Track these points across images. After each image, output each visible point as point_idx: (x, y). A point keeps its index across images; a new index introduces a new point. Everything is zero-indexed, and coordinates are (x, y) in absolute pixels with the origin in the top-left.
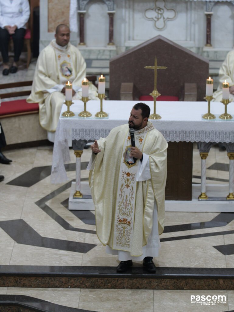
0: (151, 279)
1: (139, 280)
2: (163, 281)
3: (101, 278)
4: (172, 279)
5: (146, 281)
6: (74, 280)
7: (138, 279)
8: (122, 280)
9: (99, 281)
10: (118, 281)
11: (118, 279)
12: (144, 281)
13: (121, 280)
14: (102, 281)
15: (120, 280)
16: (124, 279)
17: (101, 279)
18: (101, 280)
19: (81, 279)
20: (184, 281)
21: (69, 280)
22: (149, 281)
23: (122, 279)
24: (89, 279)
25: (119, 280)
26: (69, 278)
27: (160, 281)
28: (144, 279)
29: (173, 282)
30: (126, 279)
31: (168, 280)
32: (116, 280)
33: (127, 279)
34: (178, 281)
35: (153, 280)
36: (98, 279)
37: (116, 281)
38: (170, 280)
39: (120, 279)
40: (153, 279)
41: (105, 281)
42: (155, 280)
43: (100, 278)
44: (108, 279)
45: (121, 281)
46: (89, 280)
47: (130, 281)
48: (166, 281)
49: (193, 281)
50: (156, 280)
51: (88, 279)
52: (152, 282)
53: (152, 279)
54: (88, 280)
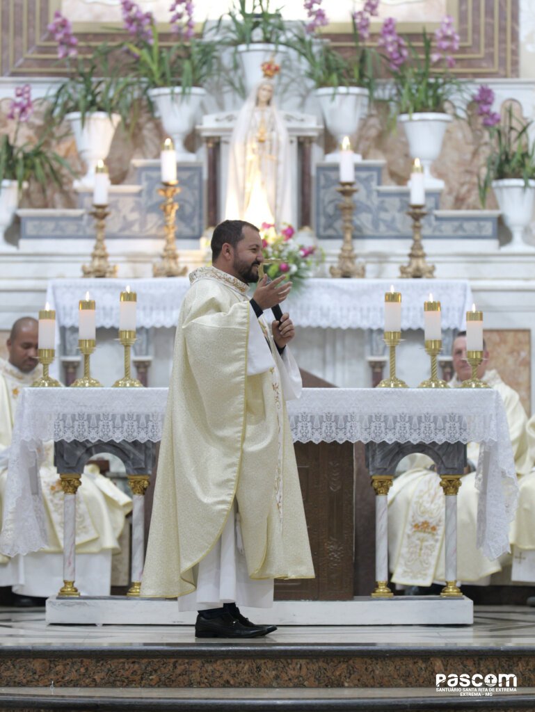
0: (260, 662)
1: (230, 662)
2: (290, 666)
3: (133, 660)
4: (314, 660)
5: (247, 667)
6: (65, 665)
7: (227, 661)
8: (186, 665)
9: (127, 667)
10: (175, 667)
11: (177, 662)
12: (241, 665)
13: (184, 664)
14: (136, 666)
15: (180, 665)
16: (192, 660)
17: (133, 662)
18: (132, 666)
19: (82, 662)
20: (344, 666)
21: (52, 666)
22: (254, 665)
23: (186, 661)
24: (101, 662)
25: (177, 665)
26: (51, 661)
27: (282, 666)
28: (243, 661)
29: (315, 667)
30: (195, 660)
31: (303, 662)
32: (172, 665)
33: (198, 662)
34: (328, 664)
35: (265, 663)
36: (124, 663)
37: (171, 667)
38: (308, 663)
39: (180, 661)
40: (266, 661)
41: (143, 667)
42: (270, 664)
43: (131, 660)
44: (149, 663)
45: (183, 667)
46: (102, 664)
47: (206, 665)
48: (299, 666)
49: (366, 662)
50: (274, 663)
51: (98, 662)
52: (263, 667)
53: (263, 661)
54: (99, 664)
